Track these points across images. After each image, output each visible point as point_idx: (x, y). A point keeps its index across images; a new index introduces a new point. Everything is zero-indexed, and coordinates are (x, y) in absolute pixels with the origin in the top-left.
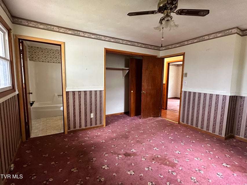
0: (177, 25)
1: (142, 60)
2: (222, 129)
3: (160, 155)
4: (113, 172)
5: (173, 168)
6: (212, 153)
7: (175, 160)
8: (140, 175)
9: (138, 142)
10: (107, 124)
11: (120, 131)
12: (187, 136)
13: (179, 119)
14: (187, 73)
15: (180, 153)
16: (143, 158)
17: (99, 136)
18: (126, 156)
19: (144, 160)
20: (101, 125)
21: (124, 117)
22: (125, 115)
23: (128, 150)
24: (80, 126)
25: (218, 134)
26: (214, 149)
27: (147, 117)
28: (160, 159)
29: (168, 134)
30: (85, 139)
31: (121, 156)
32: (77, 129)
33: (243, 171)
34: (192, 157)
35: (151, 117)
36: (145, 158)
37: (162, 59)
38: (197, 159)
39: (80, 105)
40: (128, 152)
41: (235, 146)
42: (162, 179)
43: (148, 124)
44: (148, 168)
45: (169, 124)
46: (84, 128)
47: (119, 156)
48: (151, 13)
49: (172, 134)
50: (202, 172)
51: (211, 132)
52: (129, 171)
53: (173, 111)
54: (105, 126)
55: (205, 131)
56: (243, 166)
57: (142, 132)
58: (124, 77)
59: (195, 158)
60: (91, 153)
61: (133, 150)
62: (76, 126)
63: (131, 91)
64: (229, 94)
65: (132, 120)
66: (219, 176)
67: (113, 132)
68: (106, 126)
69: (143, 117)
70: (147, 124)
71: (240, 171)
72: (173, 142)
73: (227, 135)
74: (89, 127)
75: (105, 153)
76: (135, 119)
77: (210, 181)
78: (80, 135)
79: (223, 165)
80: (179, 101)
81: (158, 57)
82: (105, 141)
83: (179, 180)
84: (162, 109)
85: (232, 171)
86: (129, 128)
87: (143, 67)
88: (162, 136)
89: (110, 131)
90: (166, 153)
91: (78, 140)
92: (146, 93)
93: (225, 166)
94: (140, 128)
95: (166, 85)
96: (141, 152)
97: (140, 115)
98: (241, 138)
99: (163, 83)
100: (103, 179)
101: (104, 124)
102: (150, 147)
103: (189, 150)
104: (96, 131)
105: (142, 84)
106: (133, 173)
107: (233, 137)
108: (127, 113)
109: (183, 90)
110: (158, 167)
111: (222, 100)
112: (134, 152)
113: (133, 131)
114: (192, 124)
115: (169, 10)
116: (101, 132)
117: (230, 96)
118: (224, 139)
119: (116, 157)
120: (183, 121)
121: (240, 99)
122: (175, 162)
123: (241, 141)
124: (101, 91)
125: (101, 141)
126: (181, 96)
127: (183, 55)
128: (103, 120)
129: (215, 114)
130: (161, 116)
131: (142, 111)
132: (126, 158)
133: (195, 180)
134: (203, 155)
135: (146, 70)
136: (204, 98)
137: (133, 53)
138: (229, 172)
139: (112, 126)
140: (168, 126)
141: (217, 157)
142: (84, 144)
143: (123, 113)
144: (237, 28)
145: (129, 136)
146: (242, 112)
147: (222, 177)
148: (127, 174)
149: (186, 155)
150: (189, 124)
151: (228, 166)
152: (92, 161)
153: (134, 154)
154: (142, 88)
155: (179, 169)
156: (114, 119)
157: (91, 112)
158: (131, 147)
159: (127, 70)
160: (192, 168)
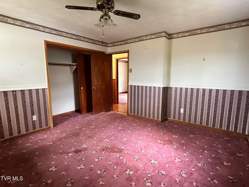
0: (116, 24)
1: (90, 55)
2: (159, 114)
3: (110, 145)
4: (62, 172)
5: (121, 153)
6: (151, 135)
7: (122, 146)
8: (90, 167)
9: (89, 137)
10: (55, 125)
11: (70, 130)
12: (134, 125)
13: (128, 111)
14: (131, 69)
15: (127, 139)
16: (93, 151)
17: (46, 139)
18: (76, 153)
19: (95, 152)
20: (47, 127)
21: (75, 115)
22: (76, 114)
23: (79, 146)
24: (19, 132)
25: (156, 119)
26: (153, 131)
27: (99, 113)
28: (110, 149)
29: (118, 125)
30: (27, 145)
31: (71, 154)
32: (14, 135)
33: (170, 143)
34: (137, 141)
35: (103, 112)
36: (96, 150)
37: (110, 56)
38: (140, 142)
39: (16, 107)
40: (79, 149)
41: (167, 126)
42: (110, 165)
43: (100, 119)
44: (98, 158)
45: (119, 116)
46: (25, 133)
47: (69, 155)
48: (90, 9)
49: (121, 125)
50: (143, 151)
51: (152, 118)
52: (79, 166)
53: (124, 104)
54: (52, 127)
55: (148, 118)
56: (171, 140)
57: (94, 127)
58: (72, 74)
59: (139, 141)
60: (35, 158)
61: (85, 146)
62: (13, 133)
63: (81, 88)
64: (162, 86)
65: (84, 117)
66: (155, 151)
67: (62, 132)
68: (54, 127)
69: (95, 113)
70: (98, 119)
71: (168, 144)
72: (122, 132)
73: (162, 119)
74: (32, 131)
75: (52, 155)
76: (87, 116)
77: (148, 156)
78: (20, 142)
79: (158, 142)
80: (127, 94)
81: (106, 53)
82: (52, 143)
83: (124, 162)
84: (113, 104)
85: (163, 145)
86: (80, 126)
87: (92, 63)
88: (112, 128)
89: (59, 131)
90: (115, 142)
91: (17, 148)
92: (97, 89)
93: (159, 142)
94: (92, 123)
95: (116, 80)
96: (92, 146)
97: (92, 111)
98: (172, 120)
99: (113, 78)
100: (49, 182)
101: (51, 125)
102: (101, 140)
103: (135, 136)
104: (41, 135)
105: (92, 80)
106: (84, 167)
107: (166, 120)
108: (78, 111)
109: (130, 84)
110: (107, 156)
111: (158, 91)
112: (85, 148)
113: (84, 127)
114: (138, 114)
115: (107, 10)
116: (48, 134)
117: (163, 87)
118: (160, 122)
119: (65, 156)
120: (131, 112)
121: (170, 89)
122: (122, 148)
123: (172, 122)
124: (44, 90)
125: (48, 144)
126: (128, 90)
127: (128, 52)
128: (49, 121)
129: (154, 103)
130: (112, 110)
131: (93, 107)
132: (76, 155)
133: (137, 159)
134: (145, 137)
135: (94, 66)
136: (146, 90)
137: (79, 48)
138: (161, 146)
139: (61, 126)
140: (118, 118)
141: (154, 137)
142: (25, 151)
143: (74, 112)
144: (165, 32)
145: (80, 133)
146: (171, 99)
147: (156, 151)
148: (77, 169)
149: (132, 140)
150: (136, 114)
151: (161, 142)
152: (36, 166)
153: (85, 149)
154: (92, 84)
155: (126, 153)
156: (64, 119)
157: (33, 114)
158: (82, 143)
159: (75, 66)
160: (136, 150)
